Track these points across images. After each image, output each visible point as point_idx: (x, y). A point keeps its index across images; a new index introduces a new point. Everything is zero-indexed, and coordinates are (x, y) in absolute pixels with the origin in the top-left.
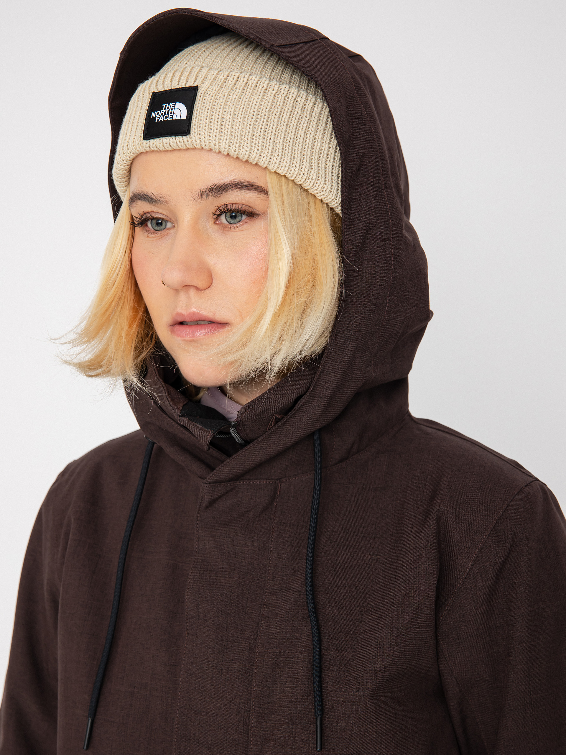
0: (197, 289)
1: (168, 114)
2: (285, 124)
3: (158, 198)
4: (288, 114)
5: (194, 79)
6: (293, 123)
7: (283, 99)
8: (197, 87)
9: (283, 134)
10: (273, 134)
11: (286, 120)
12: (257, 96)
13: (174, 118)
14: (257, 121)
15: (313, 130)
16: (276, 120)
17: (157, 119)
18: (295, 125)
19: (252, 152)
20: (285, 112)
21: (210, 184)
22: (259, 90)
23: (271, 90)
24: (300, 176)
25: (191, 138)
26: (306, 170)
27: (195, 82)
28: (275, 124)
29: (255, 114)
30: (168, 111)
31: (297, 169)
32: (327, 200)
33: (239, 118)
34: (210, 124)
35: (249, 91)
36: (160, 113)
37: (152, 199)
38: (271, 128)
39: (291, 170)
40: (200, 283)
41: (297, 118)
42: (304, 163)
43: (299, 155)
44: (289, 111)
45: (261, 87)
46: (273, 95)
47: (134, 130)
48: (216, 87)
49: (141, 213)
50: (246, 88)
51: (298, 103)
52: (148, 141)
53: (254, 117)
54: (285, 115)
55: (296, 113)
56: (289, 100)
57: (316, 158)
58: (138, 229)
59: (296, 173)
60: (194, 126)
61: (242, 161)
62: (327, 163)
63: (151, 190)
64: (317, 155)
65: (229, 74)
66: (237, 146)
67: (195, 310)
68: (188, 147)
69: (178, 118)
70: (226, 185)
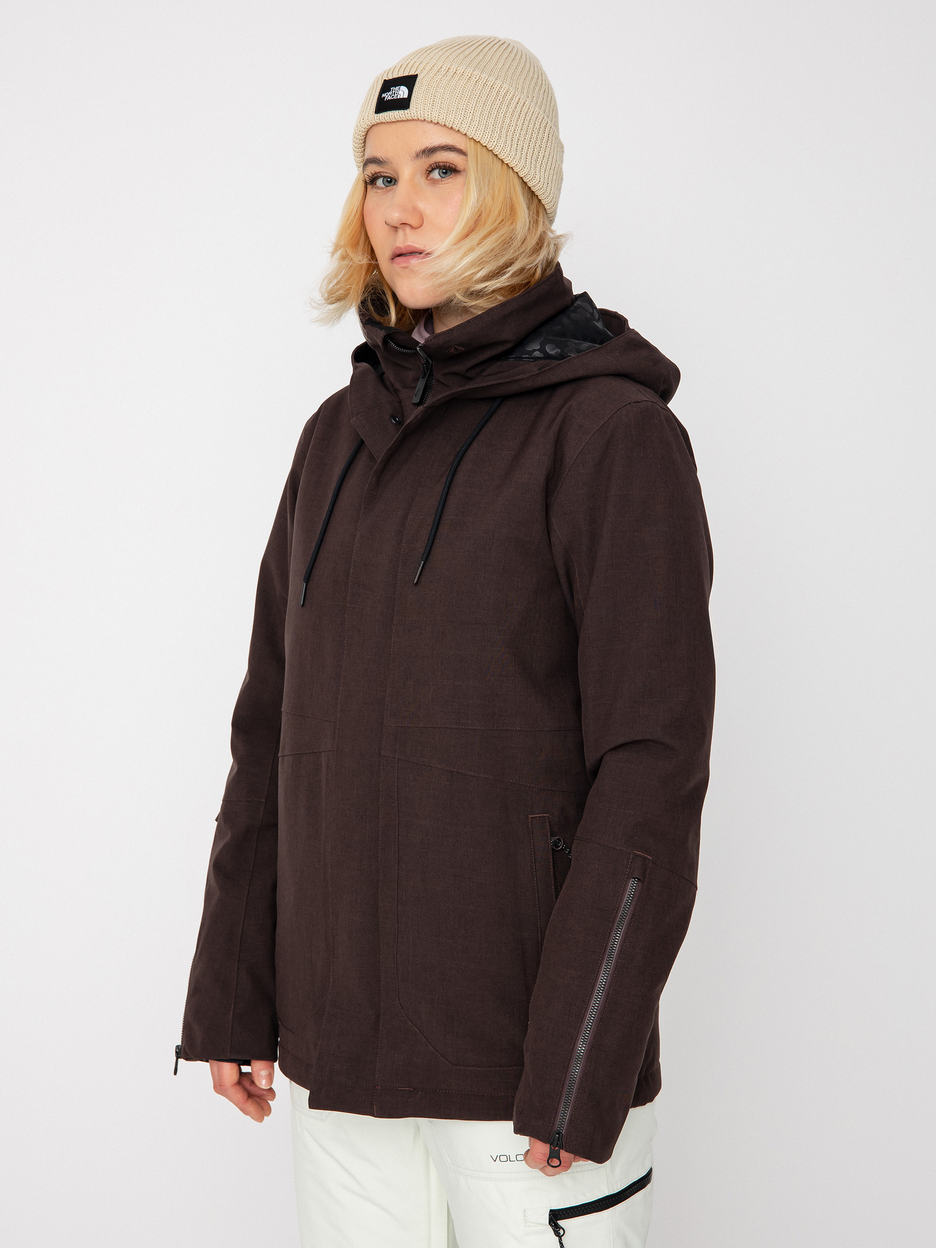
0: (411, 226)
1: (394, 94)
2: (483, 103)
3: (385, 160)
4: (486, 96)
5: (415, 70)
6: (489, 103)
7: (482, 85)
8: (416, 76)
9: (480, 110)
10: (472, 109)
11: (483, 100)
12: (463, 81)
13: (398, 97)
14: (461, 99)
15: (504, 110)
16: (475, 99)
17: (386, 98)
18: (490, 105)
19: (456, 119)
20: (484, 94)
21: (423, 147)
22: (465, 78)
23: (473, 78)
24: (491, 143)
25: (410, 111)
26: (496, 139)
27: (415, 71)
28: (475, 102)
29: (460, 94)
30: (395, 92)
31: (489, 137)
32: (512, 165)
33: (447, 96)
34: (425, 101)
35: (457, 77)
36: (389, 94)
37: (380, 161)
38: (471, 105)
39: (484, 138)
40: (414, 222)
41: (492, 100)
42: (495, 134)
43: (491, 128)
44: (486, 94)
45: (466, 76)
46: (475, 82)
47: (369, 107)
48: (431, 75)
49: (373, 173)
50: (454, 76)
51: (494, 90)
52: (378, 114)
53: (459, 96)
54: (483, 97)
55: (492, 96)
56: (487, 86)
57: (505, 131)
58: (369, 187)
59: (488, 140)
60: (413, 103)
61: (448, 127)
62: (514, 136)
63: (379, 154)
64: (506, 129)
65: (442, 66)
66: (445, 114)
67: (410, 244)
68: (408, 118)
69: (401, 97)
70: (436, 148)
